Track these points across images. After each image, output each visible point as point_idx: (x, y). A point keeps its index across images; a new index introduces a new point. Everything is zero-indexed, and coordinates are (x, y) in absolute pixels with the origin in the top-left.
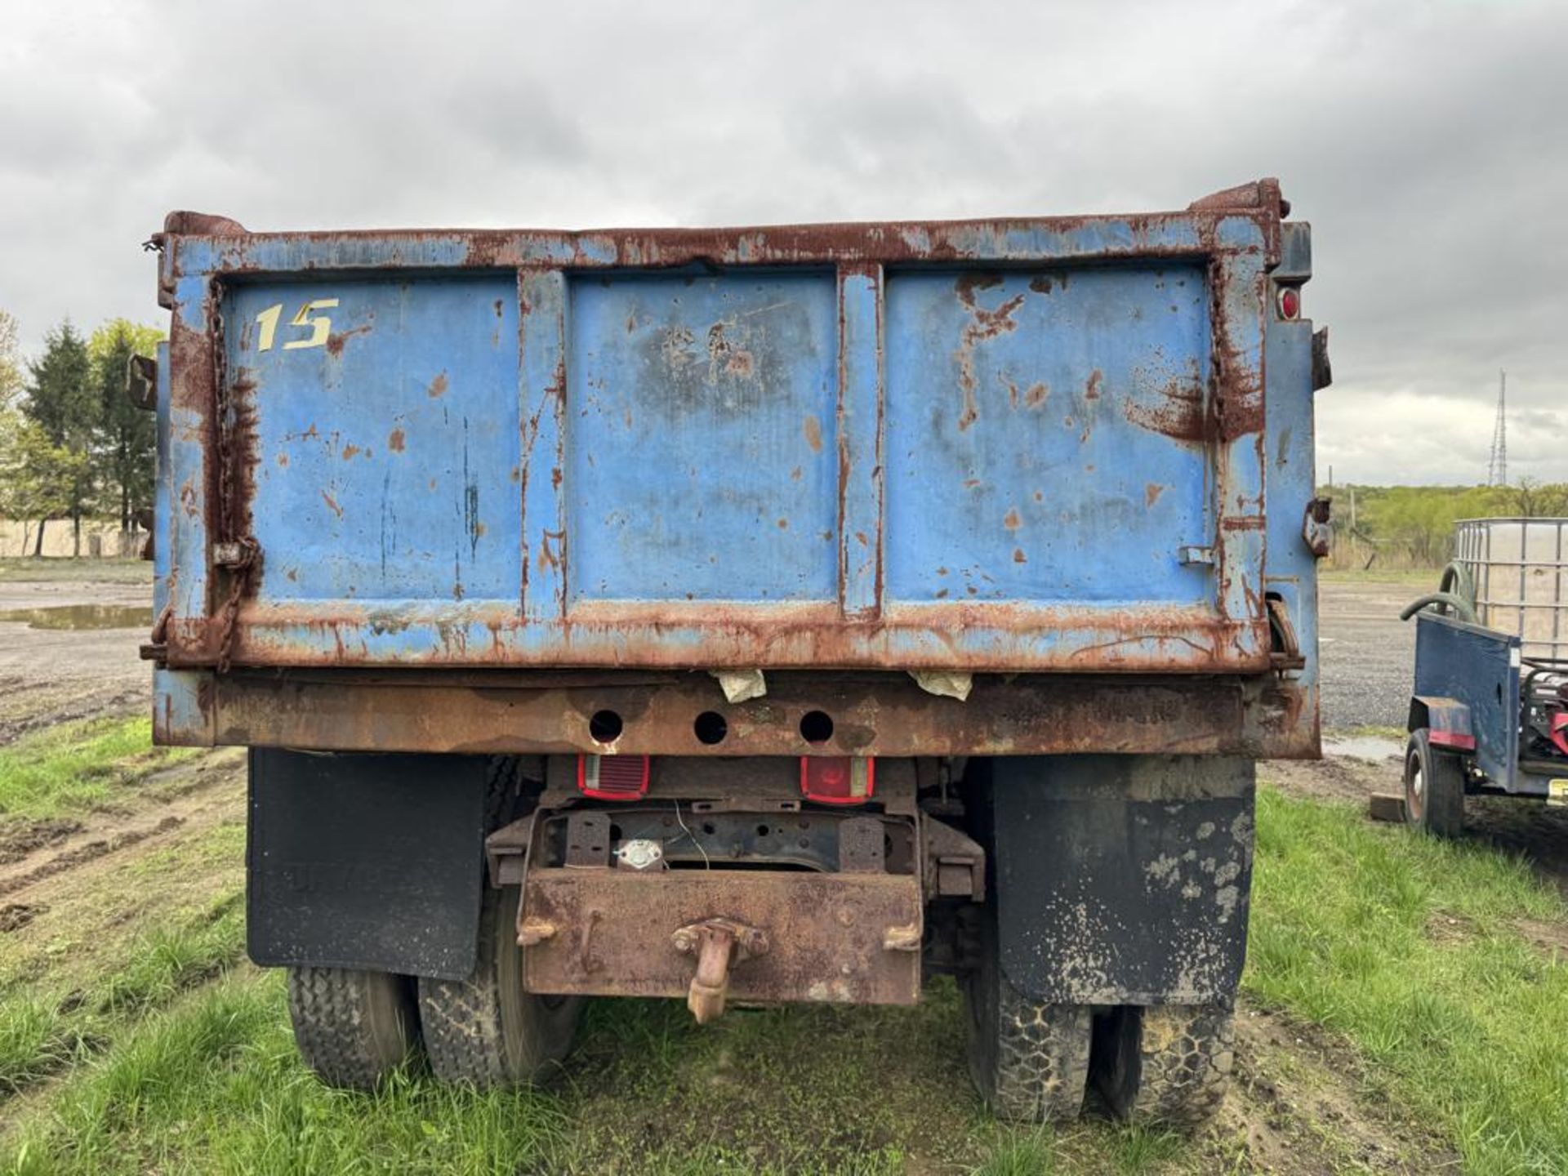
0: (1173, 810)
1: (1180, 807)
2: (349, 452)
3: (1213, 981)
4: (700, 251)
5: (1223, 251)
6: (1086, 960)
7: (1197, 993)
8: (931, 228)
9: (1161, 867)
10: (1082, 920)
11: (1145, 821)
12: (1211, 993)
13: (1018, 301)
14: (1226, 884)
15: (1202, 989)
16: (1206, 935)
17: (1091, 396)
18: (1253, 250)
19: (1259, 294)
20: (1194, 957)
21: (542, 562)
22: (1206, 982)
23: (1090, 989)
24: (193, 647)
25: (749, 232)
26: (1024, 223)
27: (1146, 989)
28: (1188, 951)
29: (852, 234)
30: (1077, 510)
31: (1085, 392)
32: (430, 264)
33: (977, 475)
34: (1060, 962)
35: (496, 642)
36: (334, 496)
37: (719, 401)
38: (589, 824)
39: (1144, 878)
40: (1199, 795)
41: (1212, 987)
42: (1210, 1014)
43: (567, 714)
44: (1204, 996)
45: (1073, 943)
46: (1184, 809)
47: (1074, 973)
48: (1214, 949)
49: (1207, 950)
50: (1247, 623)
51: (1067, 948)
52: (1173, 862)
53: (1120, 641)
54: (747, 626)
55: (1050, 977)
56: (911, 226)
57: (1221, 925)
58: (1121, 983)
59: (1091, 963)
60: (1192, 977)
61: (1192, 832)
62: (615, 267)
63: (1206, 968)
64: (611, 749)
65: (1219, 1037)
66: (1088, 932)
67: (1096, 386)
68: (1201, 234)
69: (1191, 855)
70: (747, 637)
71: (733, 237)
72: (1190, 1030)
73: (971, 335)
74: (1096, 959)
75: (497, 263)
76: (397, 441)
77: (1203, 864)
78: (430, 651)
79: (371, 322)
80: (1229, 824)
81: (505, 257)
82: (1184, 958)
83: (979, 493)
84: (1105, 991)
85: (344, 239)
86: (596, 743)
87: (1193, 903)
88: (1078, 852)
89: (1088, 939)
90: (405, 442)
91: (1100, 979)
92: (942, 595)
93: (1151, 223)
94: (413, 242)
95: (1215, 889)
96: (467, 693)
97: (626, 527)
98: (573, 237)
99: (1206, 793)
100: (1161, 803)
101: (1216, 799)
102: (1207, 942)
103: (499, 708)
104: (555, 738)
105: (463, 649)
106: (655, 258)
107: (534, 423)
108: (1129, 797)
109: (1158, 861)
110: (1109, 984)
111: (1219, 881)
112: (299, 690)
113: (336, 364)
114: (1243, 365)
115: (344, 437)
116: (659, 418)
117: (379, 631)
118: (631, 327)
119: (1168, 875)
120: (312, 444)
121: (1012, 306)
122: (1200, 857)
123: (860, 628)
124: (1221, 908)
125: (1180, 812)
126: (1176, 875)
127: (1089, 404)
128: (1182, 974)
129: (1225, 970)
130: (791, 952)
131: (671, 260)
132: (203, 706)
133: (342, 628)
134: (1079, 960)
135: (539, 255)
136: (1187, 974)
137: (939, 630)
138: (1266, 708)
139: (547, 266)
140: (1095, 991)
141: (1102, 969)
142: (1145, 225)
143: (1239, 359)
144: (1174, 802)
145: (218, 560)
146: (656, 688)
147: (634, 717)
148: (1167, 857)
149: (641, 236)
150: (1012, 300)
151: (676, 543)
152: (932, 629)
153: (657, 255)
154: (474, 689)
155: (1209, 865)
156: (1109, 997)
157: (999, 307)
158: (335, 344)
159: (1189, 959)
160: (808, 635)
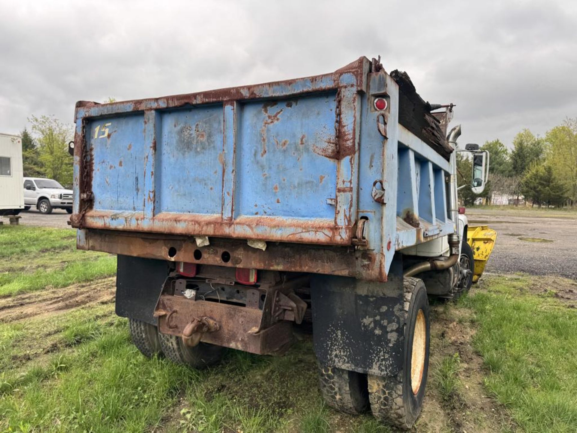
0: (371, 299)
1: (374, 298)
2: (111, 167)
3: (386, 368)
4: (186, 101)
5: (342, 87)
6: (340, 352)
7: (380, 372)
8: (249, 88)
9: (367, 321)
10: (339, 337)
11: (361, 303)
12: (385, 373)
13: (281, 111)
14: (392, 331)
15: (382, 370)
16: (383, 350)
17: (302, 144)
18: (352, 86)
19: (354, 103)
20: (379, 357)
21: (148, 200)
22: (383, 368)
23: (341, 363)
24: (76, 222)
25: (199, 94)
26: (278, 83)
27: (361, 367)
28: (377, 355)
29: (226, 92)
30: (296, 185)
31: (300, 142)
32: (125, 111)
33: (266, 173)
34: (332, 351)
35: (138, 224)
36: (108, 180)
37: (196, 149)
38: (181, 283)
39: (361, 324)
40: (382, 295)
41: (386, 371)
42: (391, 382)
43: (163, 248)
44: (383, 373)
45: (336, 345)
46: (376, 300)
47: (336, 356)
48: (387, 356)
49: (384, 356)
50: (344, 227)
51: (334, 346)
52: (371, 319)
53: (302, 232)
54: (197, 222)
55: (328, 356)
56: (243, 87)
57: (389, 347)
58: (352, 362)
59: (342, 353)
60: (378, 365)
61: (378, 309)
62: (167, 108)
63: (384, 363)
64: (173, 259)
65: (395, 392)
66: (341, 342)
67: (304, 140)
68: (334, 81)
69: (378, 318)
70: (197, 225)
71: (195, 95)
72: (384, 387)
73: (266, 123)
74: (344, 352)
75: (140, 109)
76: (121, 164)
77: (382, 322)
78: (123, 226)
79: (116, 129)
80: (393, 308)
81: (142, 107)
82: (375, 357)
83: (266, 178)
84: (347, 365)
85: (108, 106)
86: (169, 257)
87: (379, 336)
88: (338, 311)
89: (341, 344)
90: (123, 164)
91: (345, 360)
92: (257, 214)
93: (317, 78)
94: (122, 105)
95: (388, 332)
96: (140, 239)
97: (173, 189)
98: (157, 100)
99: (384, 295)
100: (367, 296)
101: (388, 297)
102: (384, 353)
103: (147, 244)
104: (159, 255)
105: (130, 226)
106: (176, 104)
107: (147, 157)
108: (356, 292)
109: (366, 318)
110: (348, 362)
111: (389, 329)
112: (105, 236)
113: (109, 141)
114: (347, 130)
115: (110, 163)
116: (181, 155)
117: (112, 219)
118: (175, 126)
119: (369, 324)
120: (104, 165)
121: (279, 113)
122: (382, 319)
123: (226, 224)
124: (390, 340)
125: (374, 300)
126: (372, 325)
127: (301, 147)
128: (374, 363)
129: (391, 365)
130: (226, 331)
131: (180, 104)
132: (86, 239)
133: (105, 218)
134: (338, 352)
135: (149, 106)
136: (376, 364)
137: (249, 226)
138: (363, 260)
139: (151, 109)
140: (343, 364)
141: (346, 356)
142: (316, 80)
143: (345, 128)
144: (372, 297)
145: (82, 198)
146: (185, 241)
147: (180, 250)
148: (369, 317)
149: (173, 98)
150: (280, 110)
151: (185, 195)
152: (247, 225)
153: (177, 103)
154: (142, 238)
155: (385, 322)
156: (348, 367)
157: (275, 114)
158: (109, 136)
159: (377, 358)
160: (213, 225)
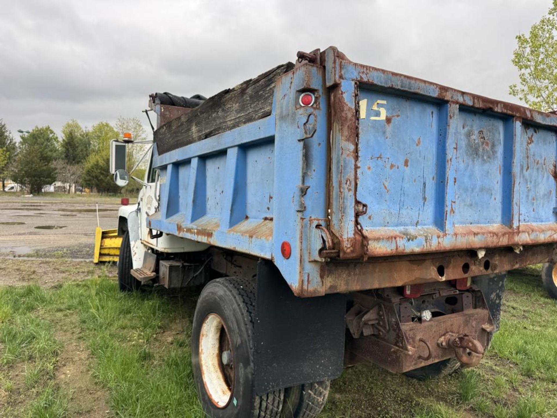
1: (497, 278)
2: (392, 166)
4: (491, 106)
8: (531, 111)
9: (493, 296)
11: (491, 283)
21: (451, 212)
24: (349, 251)
25: (501, 102)
30: (542, 196)
31: (544, 163)
32: (428, 95)
33: (529, 186)
35: (439, 243)
36: (386, 184)
37: (483, 156)
38: (406, 308)
39: (490, 300)
40: (500, 274)
43: (432, 267)
54: (495, 233)
56: (527, 109)
61: (498, 285)
62: (472, 107)
64: (444, 279)
67: (545, 161)
69: (498, 291)
70: (495, 237)
71: (497, 103)
73: (528, 143)
75: (446, 99)
76: (406, 163)
77: (500, 293)
78: (422, 247)
79: (399, 113)
80: (504, 282)
81: (448, 96)
83: (529, 191)
85: (402, 77)
86: (440, 277)
90: (409, 164)
94: (422, 84)
96: (407, 262)
97: (460, 199)
98: (463, 93)
103: (415, 267)
104: (430, 277)
105: (431, 246)
106: (481, 106)
107: (451, 160)
113: (389, 128)
115: (391, 160)
116: (471, 160)
117: (409, 240)
118: (463, 128)
120: (380, 162)
121: (532, 136)
123: (516, 232)
125: (497, 280)
126: (495, 298)
127: (544, 167)
131: (484, 107)
132: (322, 277)
133: (398, 239)
135: (455, 98)
139: (457, 102)
145: (356, 211)
146: (453, 256)
147: (447, 267)
148: (494, 293)
149: (479, 98)
150: (532, 134)
151: (471, 205)
152: (527, 232)
153: (479, 105)
154: (410, 261)
158: (388, 120)
160: (507, 236)
